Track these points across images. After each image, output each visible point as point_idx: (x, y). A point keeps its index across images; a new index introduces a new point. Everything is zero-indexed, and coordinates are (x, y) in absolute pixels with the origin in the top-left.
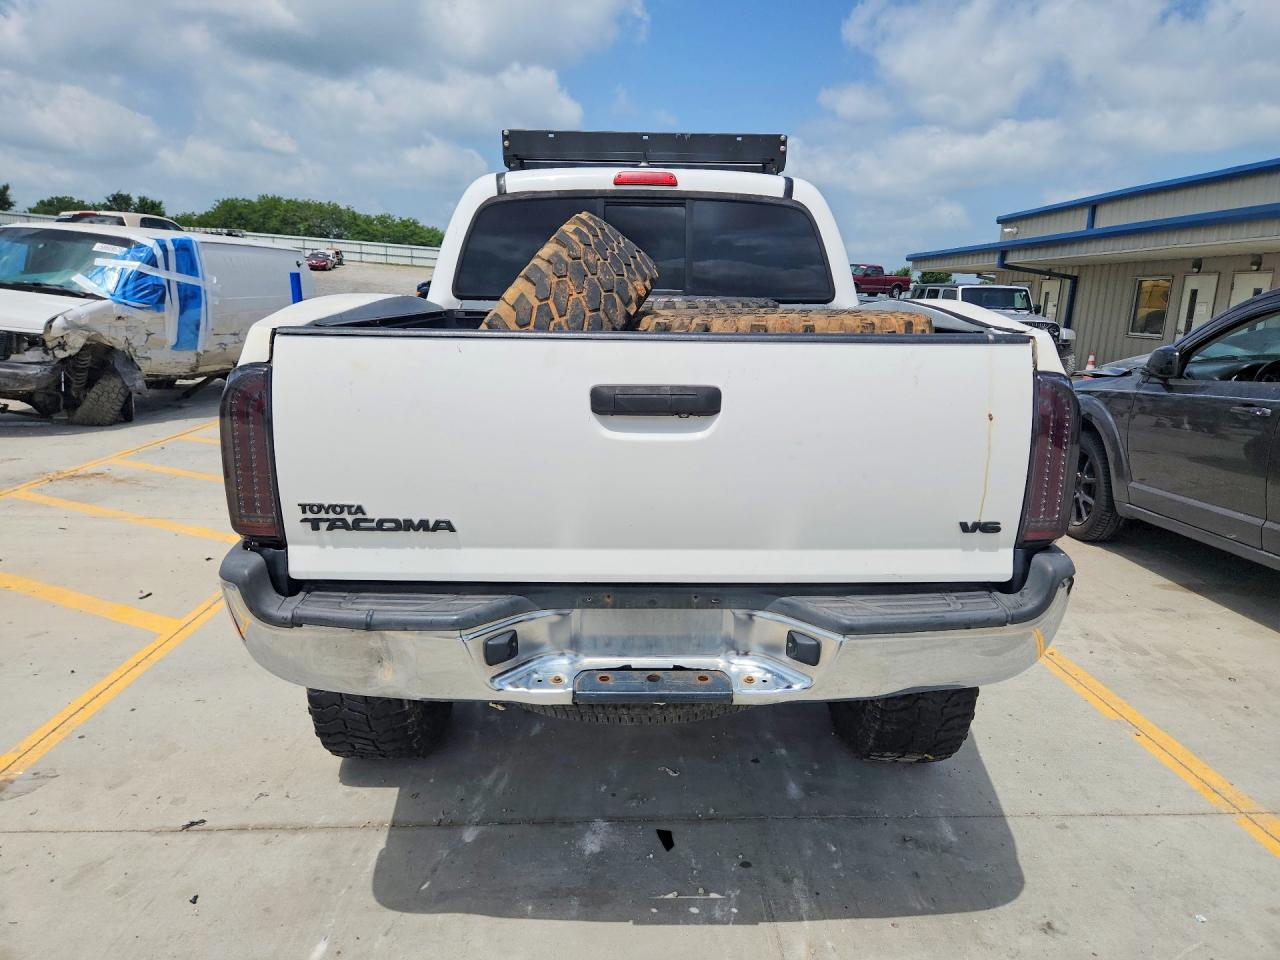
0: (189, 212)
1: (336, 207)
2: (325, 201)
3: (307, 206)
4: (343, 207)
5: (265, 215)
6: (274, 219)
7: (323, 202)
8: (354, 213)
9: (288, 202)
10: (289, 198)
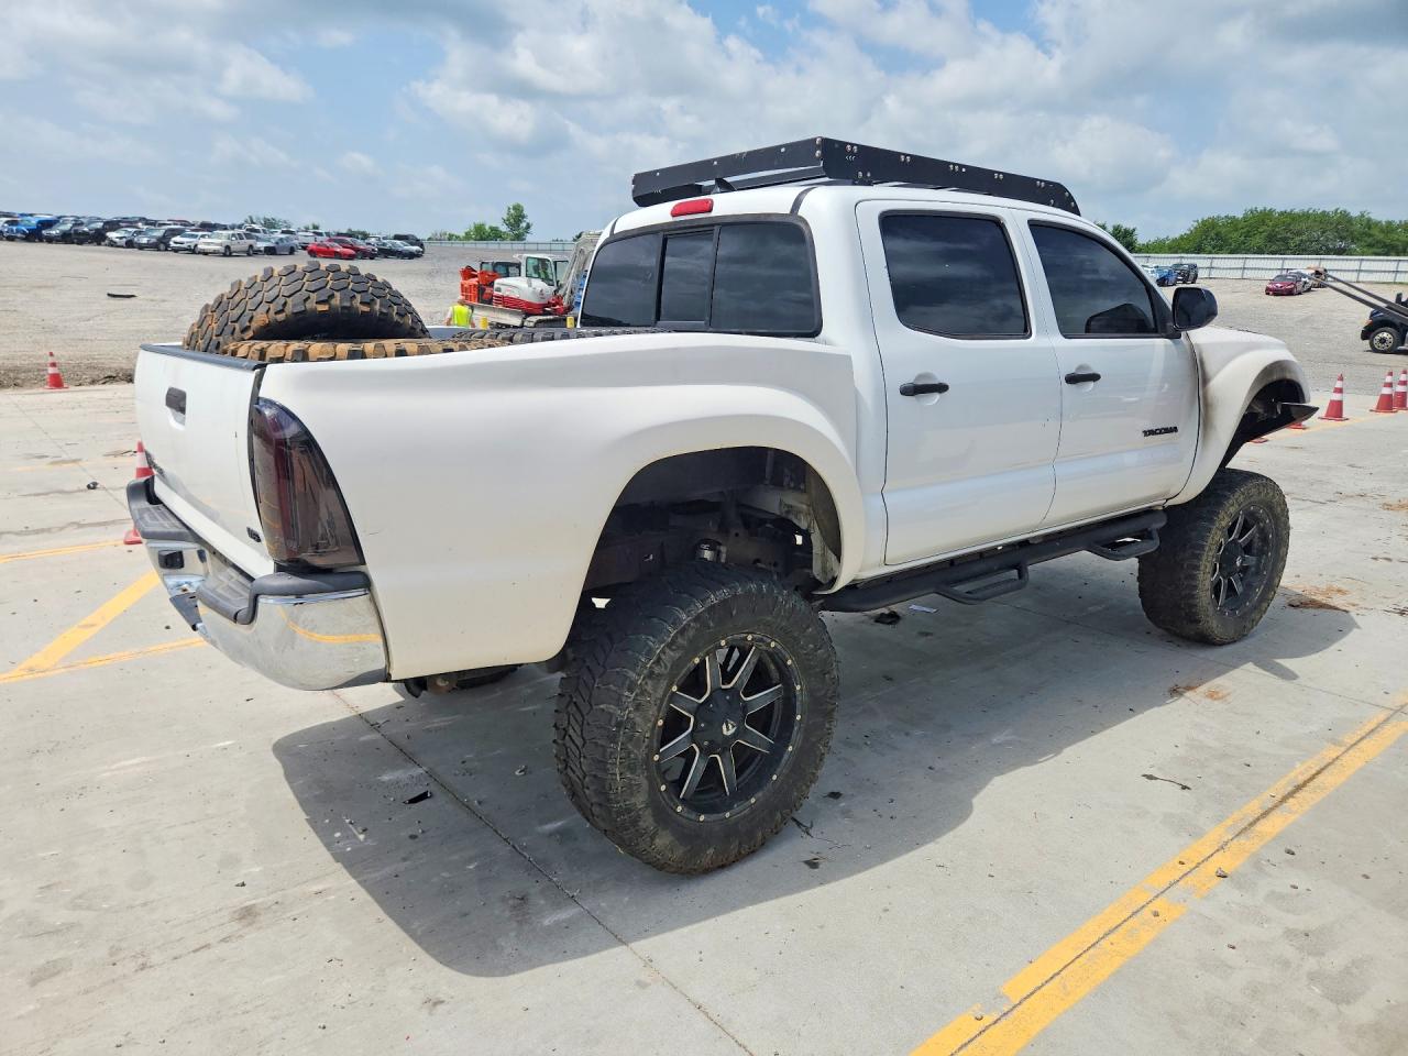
0: (1162, 237)
1: (1345, 215)
2: (1330, 208)
3: (1306, 216)
4: (1354, 213)
5: (1249, 232)
6: (1257, 236)
7: (1327, 210)
8: (1369, 220)
9: (1282, 214)
10: (1283, 210)
